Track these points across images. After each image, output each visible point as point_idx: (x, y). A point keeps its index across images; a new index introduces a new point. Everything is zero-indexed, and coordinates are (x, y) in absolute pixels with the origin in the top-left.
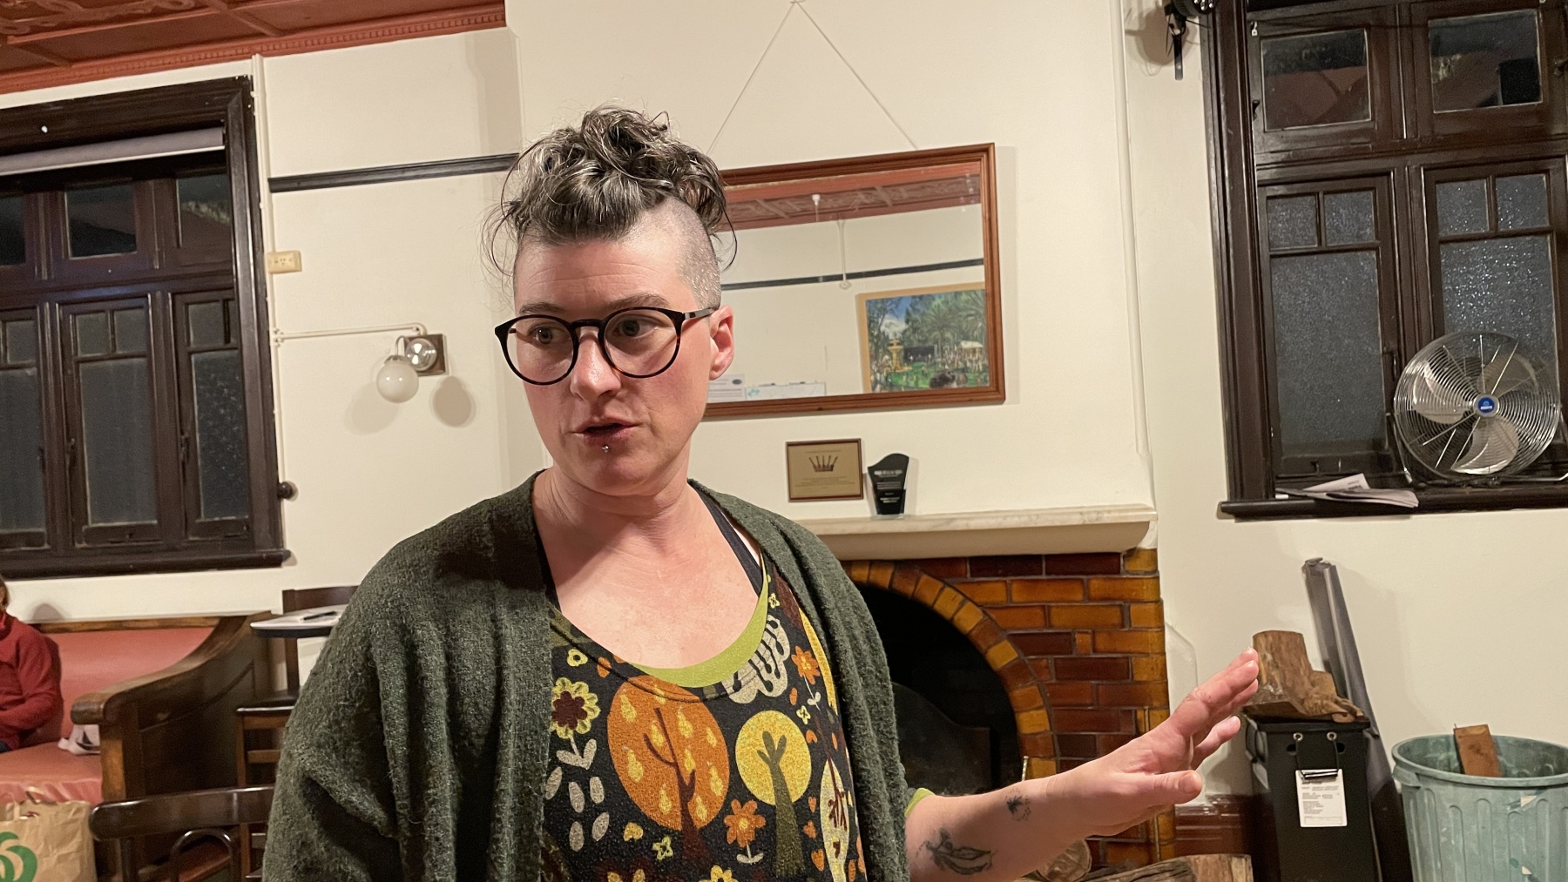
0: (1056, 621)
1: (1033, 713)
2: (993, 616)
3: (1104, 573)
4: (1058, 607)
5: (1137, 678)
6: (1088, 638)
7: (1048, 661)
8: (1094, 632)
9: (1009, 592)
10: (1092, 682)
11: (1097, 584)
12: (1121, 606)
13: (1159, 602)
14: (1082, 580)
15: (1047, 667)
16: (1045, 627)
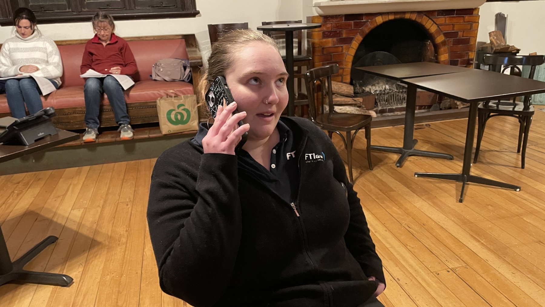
0: (455, 29)
1: (445, 55)
2: (440, 27)
3: (469, 14)
4: (456, 24)
5: (471, 44)
6: (462, 33)
7: (452, 39)
8: (464, 31)
9: (445, 21)
10: (461, 45)
11: (467, 17)
12: (471, 24)
13: (478, 23)
14: (463, 17)
15: (451, 42)
16: (452, 30)
